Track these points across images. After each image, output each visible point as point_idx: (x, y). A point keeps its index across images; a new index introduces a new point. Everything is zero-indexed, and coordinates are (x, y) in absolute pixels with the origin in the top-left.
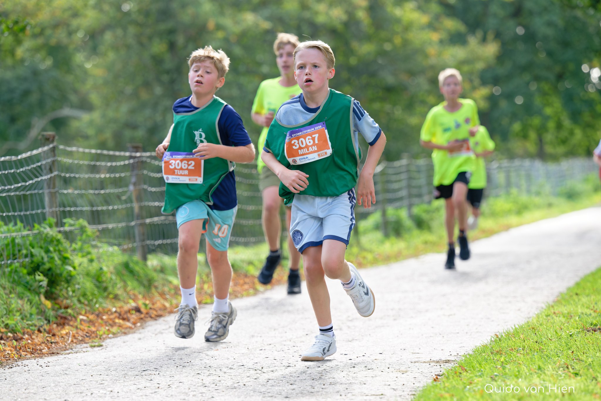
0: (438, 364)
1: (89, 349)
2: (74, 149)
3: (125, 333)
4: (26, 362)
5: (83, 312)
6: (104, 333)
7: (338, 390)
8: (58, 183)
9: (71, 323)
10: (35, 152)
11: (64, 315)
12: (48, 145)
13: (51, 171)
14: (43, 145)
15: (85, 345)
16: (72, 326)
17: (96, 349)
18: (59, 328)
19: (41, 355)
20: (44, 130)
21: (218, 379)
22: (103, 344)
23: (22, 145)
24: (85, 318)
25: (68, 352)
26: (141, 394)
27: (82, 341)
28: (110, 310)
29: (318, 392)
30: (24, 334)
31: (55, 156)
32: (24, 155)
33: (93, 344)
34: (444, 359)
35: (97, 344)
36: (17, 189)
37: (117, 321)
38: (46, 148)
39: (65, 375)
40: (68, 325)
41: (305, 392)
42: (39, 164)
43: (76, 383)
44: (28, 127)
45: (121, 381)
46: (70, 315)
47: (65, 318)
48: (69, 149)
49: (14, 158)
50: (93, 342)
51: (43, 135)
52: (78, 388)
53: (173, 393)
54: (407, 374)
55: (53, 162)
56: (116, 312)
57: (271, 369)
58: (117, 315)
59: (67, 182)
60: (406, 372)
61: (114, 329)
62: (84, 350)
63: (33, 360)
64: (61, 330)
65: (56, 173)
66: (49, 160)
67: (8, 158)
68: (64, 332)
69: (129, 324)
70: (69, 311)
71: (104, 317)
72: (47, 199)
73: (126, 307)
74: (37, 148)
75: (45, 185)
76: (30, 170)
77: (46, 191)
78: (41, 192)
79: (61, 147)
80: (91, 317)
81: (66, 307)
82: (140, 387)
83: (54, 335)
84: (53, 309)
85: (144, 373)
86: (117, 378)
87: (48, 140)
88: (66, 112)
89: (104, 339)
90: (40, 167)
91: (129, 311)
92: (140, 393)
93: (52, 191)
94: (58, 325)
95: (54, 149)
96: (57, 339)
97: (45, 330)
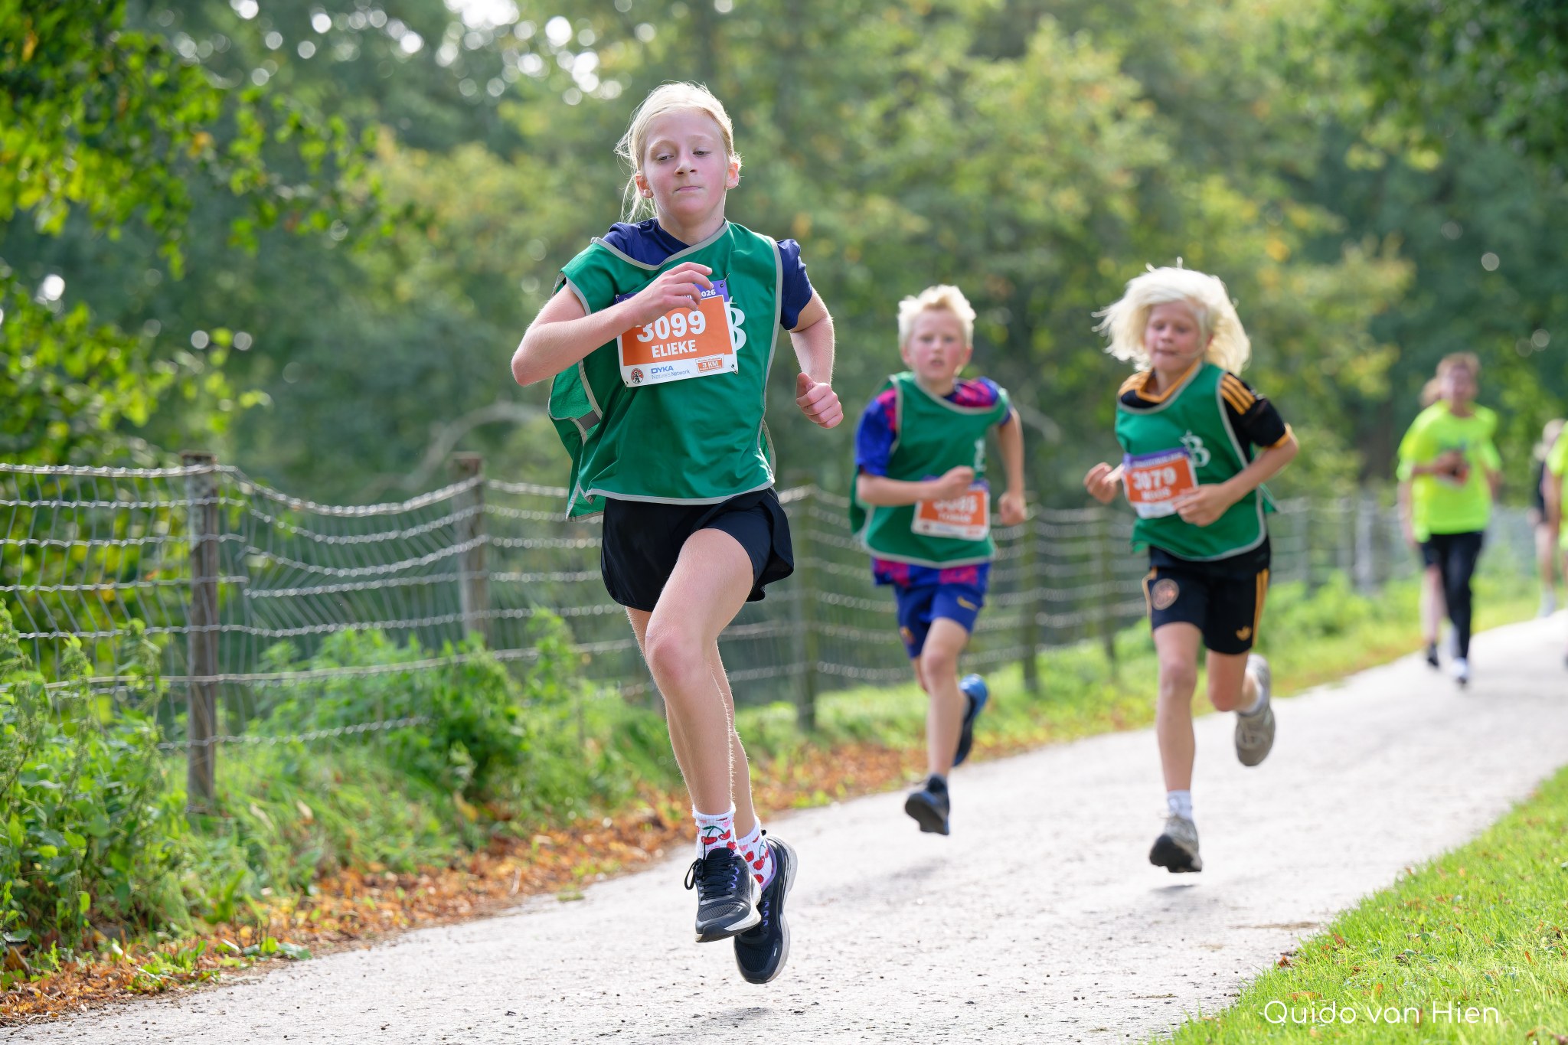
0: (1287, 932)
1: (557, 905)
2: (521, 488)
3: (631, 872)
4: (424, 933)
5: (543, 827)
6: (587, 872)
7: (1077, 987)
8: (489, 558)
9: (519, 851)
10: (440, 495)
11: (504, 835)
12: (466, 479)
13: (473, 533)
14: (456, 480)
15: (547, 897)
16: (522, 858)
17: (572, 905)
18: (494, 861)
19: (456, 918)
20: (458, 447)
21: (826, 965)
22: (586, 893)
23: (412, 480)
24: (546, 840)
25: (511, 911)
26: (666, 998)
27: (542, 889)
28: (598, 824)
29: (1035, 990)
30: (420, 874)
31: (480, 502)
32: (417, 503)
33: (565, 895)
34: (1298, 920)
35: (572, 895)
36: (402, 573)
37: (615, 846)
38: (462, 487)
39: (508, 961)
40: (513, 854)
41: (1009, 991)
42: (448, 520)
43: (529, 977)
44: (425, 443)
45: (623, 972)
46: (515, 834)
47: (505, 842)
48: (510, 488)
49: (395, 508)
50: (563, 890)
51: (456, 461)
52: (536, 987)
53: (732, 997)
54: (1223, 951)
55: (478, 516)
56: (611, 827)
57: (937, 944)
58: (613, 834)
59: (506, 555)
60: (1220, 947)
61: (609, 864)
62: (546, 907)
63: (439, 930)
64: (499, 865)
65: (482, 538)
66: (470, 512)
67: (383, 508)
68: (503, 870)
69: (638, 853)
70: (515, 826)
71: (588, 839)
72: (465, 594)
73: (632, 818)
74: (442, 486)
75: (462, 565)
76: (431, 534)
77: (463, 578)
78: (451, 577)
79: (495, 484)
80: (561, 838)
81: (508, 818)
82: (663, 983)
83: (482, 877)
84: (480, 822)
85: (670, 956)
86: (617, 966)
87: (466, 470)
88: (503, 410)
89: (588, 884)
90: (450, 526)
91: (639, 826)
92: (664, 996)
93: (477, 575)
94: (492, 854)
95: (478, 490)
96: (490, 885)
97: (463, 867)
